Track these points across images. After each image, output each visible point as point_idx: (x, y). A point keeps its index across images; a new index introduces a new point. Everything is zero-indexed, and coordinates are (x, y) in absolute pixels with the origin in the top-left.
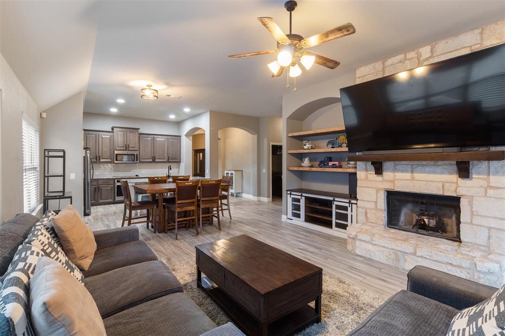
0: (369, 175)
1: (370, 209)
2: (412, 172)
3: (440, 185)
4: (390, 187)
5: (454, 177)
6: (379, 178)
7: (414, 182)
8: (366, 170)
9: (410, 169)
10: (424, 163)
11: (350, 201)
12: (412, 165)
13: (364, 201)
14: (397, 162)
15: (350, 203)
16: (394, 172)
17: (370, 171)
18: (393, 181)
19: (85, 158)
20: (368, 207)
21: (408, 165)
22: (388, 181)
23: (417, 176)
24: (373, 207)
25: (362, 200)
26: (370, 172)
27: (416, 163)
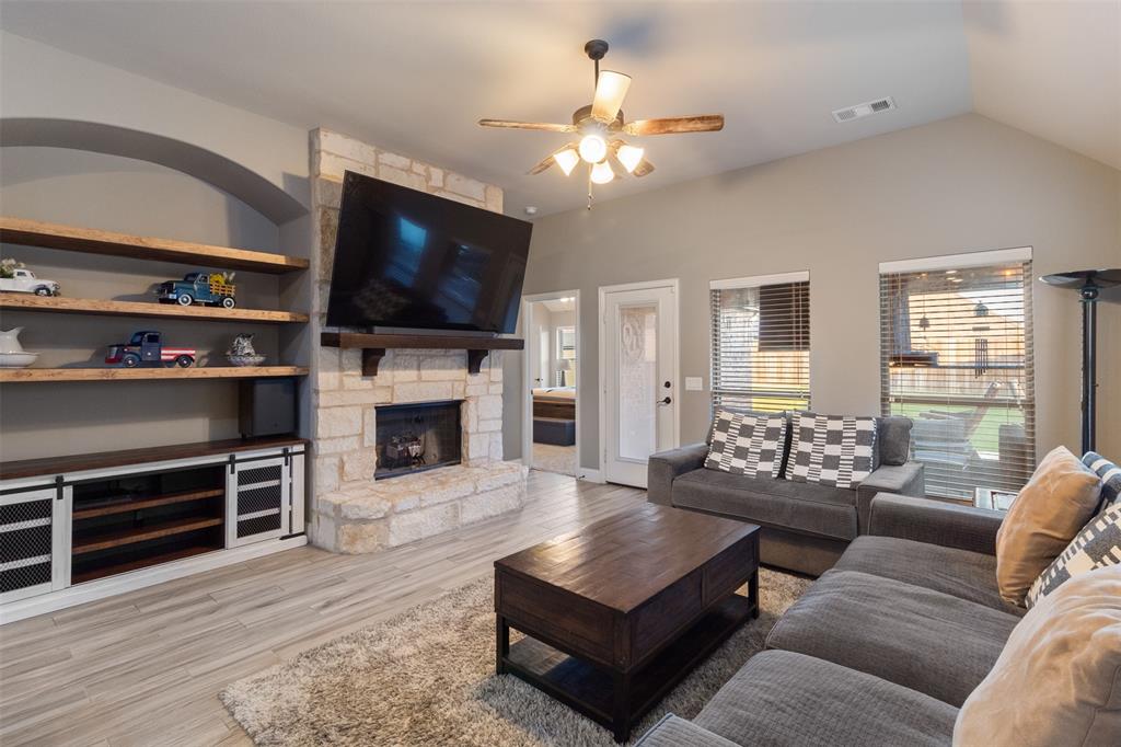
0: (344, 378)
1: (349, 454)
2: (419, 368)
3: (449, 385)
4: (384, 398)
5: (464, 372)
6: (367, 383)
7: (422, 385)
8: (341, 368)
9: (415, 364)
10: (434, 351)
11: (286, 451)
12: (418, 356)
13: (335, 438)
14: (397, 350)
15: (286, 454)
16: (393, 370)
17: (349, 369)
18: (391, 388)
20: (345, 449)
21: (412, 355)
22: (382, 387)
23: (426, 374)
24: (357, 447)
25: (330, 438)
26: (349, 373)
27: (424, 351)
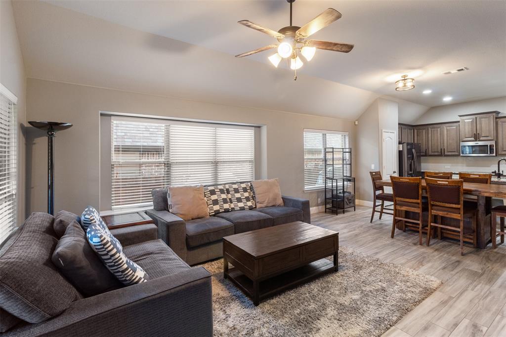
19: (400, 153)
